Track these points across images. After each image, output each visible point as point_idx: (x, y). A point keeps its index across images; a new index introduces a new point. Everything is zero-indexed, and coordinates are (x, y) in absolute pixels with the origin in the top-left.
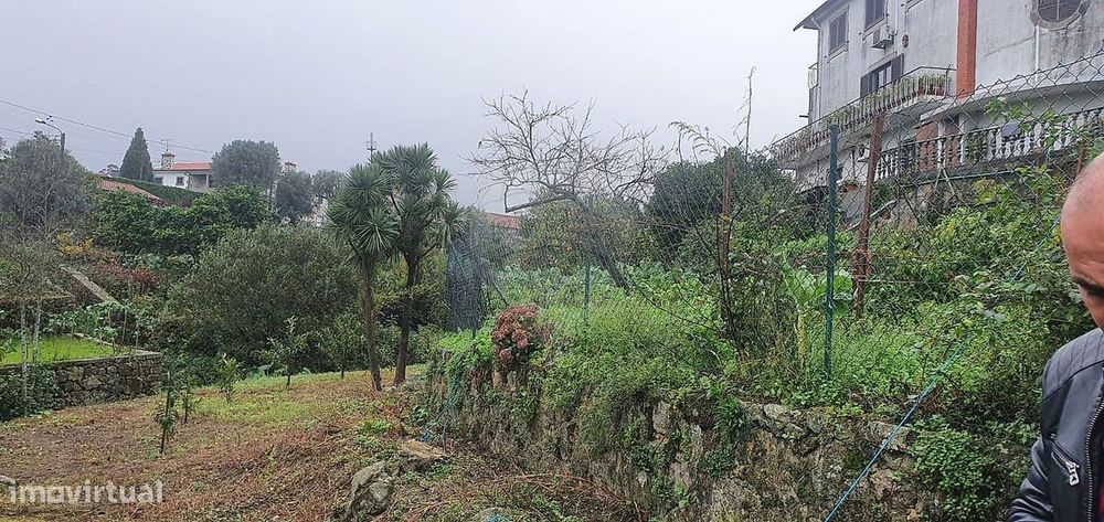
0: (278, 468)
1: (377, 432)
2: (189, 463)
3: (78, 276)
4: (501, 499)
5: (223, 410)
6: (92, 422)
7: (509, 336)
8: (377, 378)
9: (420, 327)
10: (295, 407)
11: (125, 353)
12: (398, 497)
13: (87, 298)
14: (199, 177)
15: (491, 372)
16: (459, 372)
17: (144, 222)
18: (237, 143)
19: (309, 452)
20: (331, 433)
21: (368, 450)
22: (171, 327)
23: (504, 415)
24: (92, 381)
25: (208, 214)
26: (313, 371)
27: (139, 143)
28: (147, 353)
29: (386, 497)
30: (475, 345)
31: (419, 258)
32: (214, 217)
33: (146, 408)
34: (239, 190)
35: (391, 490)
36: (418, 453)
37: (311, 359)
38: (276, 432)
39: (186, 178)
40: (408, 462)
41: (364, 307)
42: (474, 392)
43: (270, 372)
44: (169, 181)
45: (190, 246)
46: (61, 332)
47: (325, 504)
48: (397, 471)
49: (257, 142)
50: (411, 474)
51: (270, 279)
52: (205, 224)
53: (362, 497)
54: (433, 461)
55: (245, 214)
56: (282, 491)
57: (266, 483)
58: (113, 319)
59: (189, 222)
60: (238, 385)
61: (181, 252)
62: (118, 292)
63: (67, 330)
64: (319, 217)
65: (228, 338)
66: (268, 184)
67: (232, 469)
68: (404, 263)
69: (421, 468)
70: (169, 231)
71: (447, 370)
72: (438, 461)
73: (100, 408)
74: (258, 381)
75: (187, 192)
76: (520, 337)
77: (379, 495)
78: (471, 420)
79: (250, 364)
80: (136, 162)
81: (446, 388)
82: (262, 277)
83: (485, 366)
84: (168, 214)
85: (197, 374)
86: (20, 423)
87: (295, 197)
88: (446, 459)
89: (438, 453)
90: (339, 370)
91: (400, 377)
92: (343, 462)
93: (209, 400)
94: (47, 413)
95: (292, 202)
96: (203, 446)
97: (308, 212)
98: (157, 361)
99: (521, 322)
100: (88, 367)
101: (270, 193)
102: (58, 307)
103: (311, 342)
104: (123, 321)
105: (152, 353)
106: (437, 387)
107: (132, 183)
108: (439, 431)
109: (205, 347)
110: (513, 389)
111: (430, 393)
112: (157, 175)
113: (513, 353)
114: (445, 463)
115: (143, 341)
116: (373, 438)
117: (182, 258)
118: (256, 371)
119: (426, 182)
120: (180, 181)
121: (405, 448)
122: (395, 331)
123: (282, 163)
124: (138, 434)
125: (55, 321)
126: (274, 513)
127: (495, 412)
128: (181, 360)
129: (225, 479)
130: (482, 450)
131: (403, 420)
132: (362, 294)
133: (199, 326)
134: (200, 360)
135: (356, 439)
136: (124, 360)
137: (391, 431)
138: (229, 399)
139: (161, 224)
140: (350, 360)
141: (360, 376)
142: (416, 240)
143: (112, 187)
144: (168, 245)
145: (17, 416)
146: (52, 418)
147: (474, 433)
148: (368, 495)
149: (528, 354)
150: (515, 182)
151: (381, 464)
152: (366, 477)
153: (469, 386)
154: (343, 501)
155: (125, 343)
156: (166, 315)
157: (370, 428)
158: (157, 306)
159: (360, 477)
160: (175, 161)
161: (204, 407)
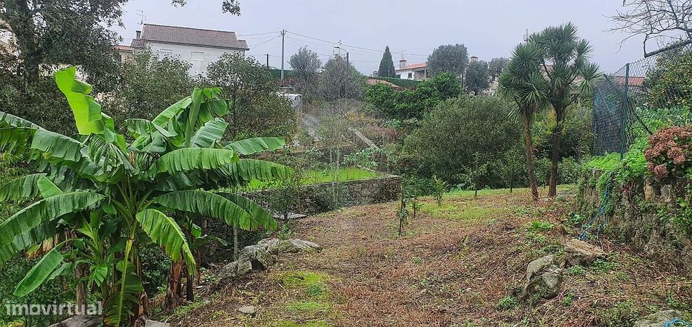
0: (470, 252)
1: (543, 230)
2: (415, 243)
3: (358, 133)
4: (673, 301)
5: (436, 211)
6: (365, 214)
7: (664, 153)
8: (535, 193)
9: (564, 159)
10: (481, 210)
11: (382, 176)
12: (566, 286)
13: (362, 145)
14: (420, 71)
15: (642, 186)
16: (610, 186)
17: (391, 100)
18: (442, 47)
19: (491, 242)
20: (507, 229)
21: (537, 244)
22: (406, 161)
23: (659, 223)
24: (365, 192)
25: (426, 92)
26: (491, 188)
27: (387, 56)
28: (392, 176)
29: (557, 285)
30: (625, 164)
31: (564, 107)
32: (429, 94)
33: (392, 207)
34: (443, 76)
35: (560, 279)
36: (581, 250)
37: (490, 180)
38: (469, 226)
39: (413, 73)
40: (574, 257)
41: (525, 144)
42: (625, 202)
43: (464, 188)
44: (404, 76)
45: (416, 113)
46: (350, 164)
47: (505, 284)
48: (563, 264)
49: (454, 45)
50: (577, 268)
51: (463, 131)
52: (424, 99)
53: (536, 283)
54: (595, 258)
55: (446, 90)
56: (472, 269)
57: (461, 262)
58: (376, 157)
59: (414, 99)
60: (445, 195)
61: (411, 117)
62: (378, 141)
63: (353, 164)
64: (493, 89)
65: (439, 167)
66: (461, 71)
67: (440, 250)
68: (553, 111)
69: (585, 262)
70: (404, 105)
71: (598, 185)
72: (600, 258)
73: (369, 207)
74: (457, 193)
75: (414, 81)
76: (676, 154)
77: (551, 283)
78: (623, 226)
79: (452, 183)
80: (386, 66)
81: (597, 199)
82: (458, 129)
83: (636, 182)
84: (403, 94)
85: (421, 188)
86: (330, 214)
87: (478, 77)
88: (606, 257)
89: (599, 251)
90: (508, 188)
91: (553, 193)
92: (518, 252)
93: (427, 203)
94: (343, 208)
95: (476, 81)
96: (424, 232)
97: (486, 86)
98: (399, 181)
99: (675, 141)
100: (364, 184)
101: (462, 77)
102: (347, 151)
103: (489, 169)
104: (380, 157)
105: (396, 176)
106: (590, 198)
107: (384, 79)
108: (593, 232)
109: (426, 173)
110: (669, 200)
111: (582, 203)
112: (397, 74)
113: (669, 168)
114: (606, 260)
115: (392, 169)
116: (540, 235)
117: (411, 121)
118: (456, 187)
119: (569, 51)
120: (410, 75)
121: (569, 245)
122: (546, 162)
123: (469, 57)
124: (388, 223)
125: (347, 159)
126: (467, 285)
127: (649, 220)
128: (412, 180)
129: (434, 256)
130: (636, 251)
131: (562, 222)
132: (524, 135)
133: (422, 160)
134: (422, 181)
135: (527, 235)
136: (382, 180)
137: (554, 231)
138: (440, 204)
139: (400, 100)
140: (516, 180)
141: (524, 192)
142: (563, 94)
143: (373, 82)
144: (404, 113)
145: (330, 210)
146: (347, 211)
147: (626, 235)
148: (541, 282)
149: (684, 170)
150: (655, 31)
151: (550, 257)
152: (539, 267)
153: (620, 198)
154: (520, 283)
155: (382, 170)
156: (404, 154)
157: (537, 227)
158: (399, 149)
159: (533, 267)
160: (407, 64)
161: (425, 208)
